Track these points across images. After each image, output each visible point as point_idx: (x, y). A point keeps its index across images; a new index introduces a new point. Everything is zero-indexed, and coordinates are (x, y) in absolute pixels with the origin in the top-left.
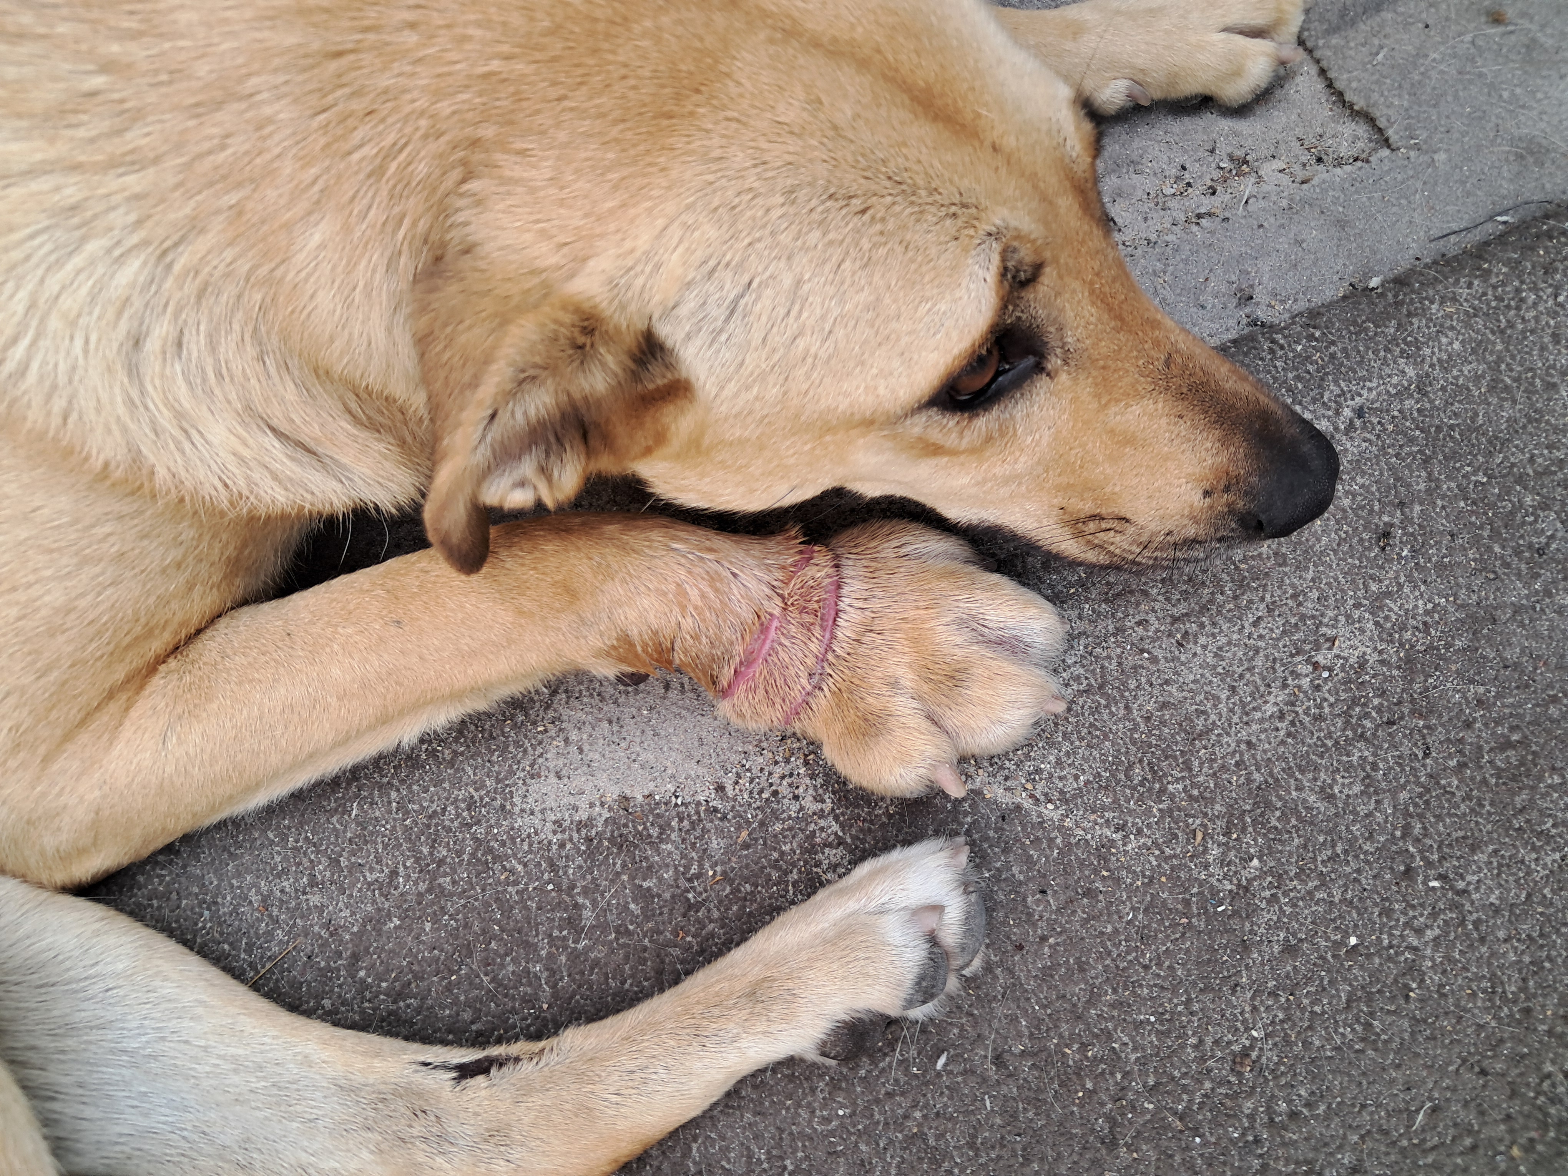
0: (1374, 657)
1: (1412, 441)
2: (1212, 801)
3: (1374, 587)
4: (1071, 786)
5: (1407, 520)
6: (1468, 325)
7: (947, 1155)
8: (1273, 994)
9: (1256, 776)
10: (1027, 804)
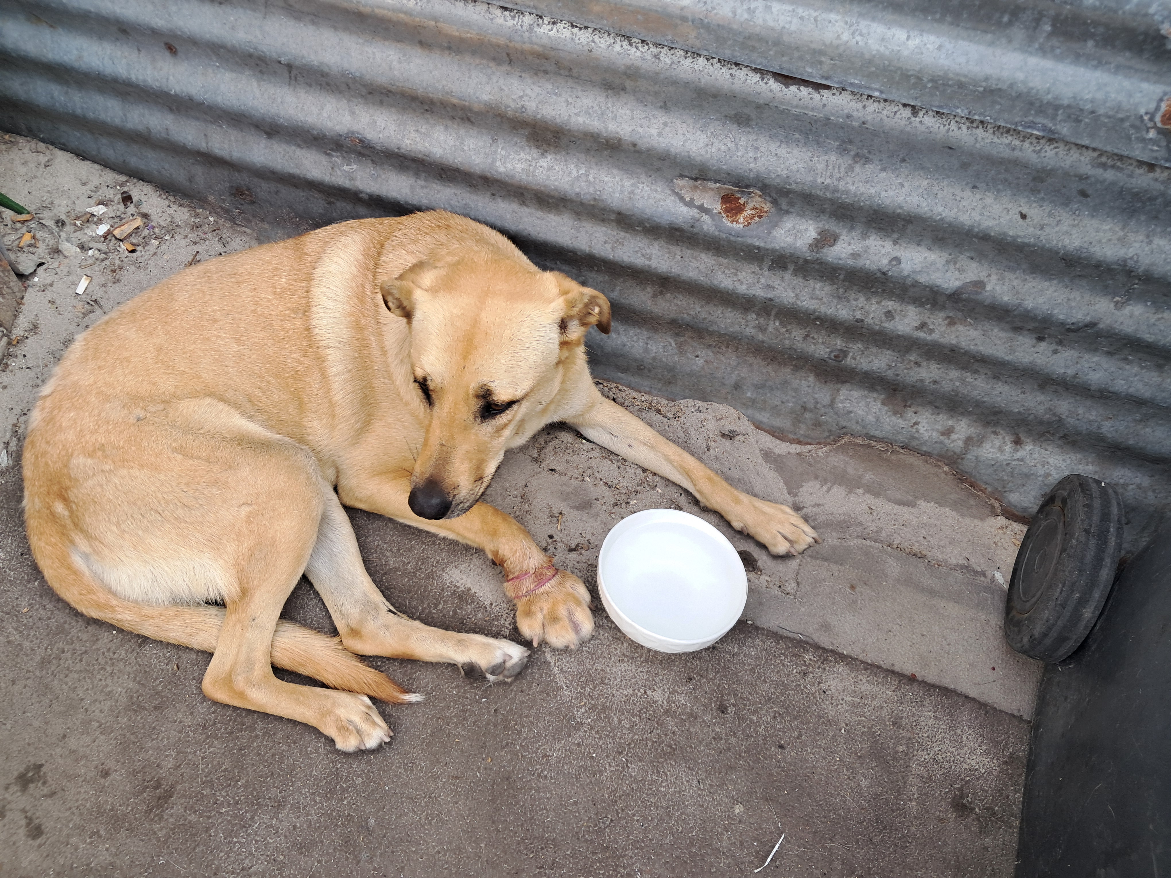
0: (660, 703)
1: (719, 664)
2: (593, 699)
3: (676, 688)
4: (565, 669)
5: (699, 681)
6: (761, 651)
7: (467, 720)
8: (566, 750)
9: (608, 704)
10: (552, 664)
